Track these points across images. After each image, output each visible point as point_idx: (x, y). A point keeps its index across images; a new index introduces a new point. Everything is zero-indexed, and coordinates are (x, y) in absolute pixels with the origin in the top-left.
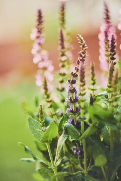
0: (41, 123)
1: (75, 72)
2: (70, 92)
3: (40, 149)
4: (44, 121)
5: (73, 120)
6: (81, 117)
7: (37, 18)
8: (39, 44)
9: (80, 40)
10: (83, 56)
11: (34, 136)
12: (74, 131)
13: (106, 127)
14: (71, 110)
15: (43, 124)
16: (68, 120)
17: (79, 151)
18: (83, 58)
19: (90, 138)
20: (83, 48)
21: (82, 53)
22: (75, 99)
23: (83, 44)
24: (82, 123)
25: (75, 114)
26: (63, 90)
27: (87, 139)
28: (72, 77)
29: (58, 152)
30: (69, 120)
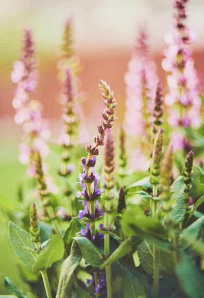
0: (33, 235)
1: (94, 147)
2: (85, 182)
3: (26, 278)
4: (38, 232)
5: (89, 231)
6: (105, 226)
7: (23, 45)
8: (26, 90)
9: (105, 91)
10: (109, 118)
11: (20, 259)
12: (92, 251)
13: (145, 244)
14: (87, 213)
15: (37, 238)
16: (80, 230)
17: (98, 286)
18: (109, 123)
19: (118, 262)
20: (109, 105)
21: (108, 112)
22: (93, 193)
23: (109, 97)
24: (107, 237)
25: (93, 221)
26: (68, 173)
27: (114, 265)
28: (89, 154)
29: (61, 287)
30: (82, 230)
